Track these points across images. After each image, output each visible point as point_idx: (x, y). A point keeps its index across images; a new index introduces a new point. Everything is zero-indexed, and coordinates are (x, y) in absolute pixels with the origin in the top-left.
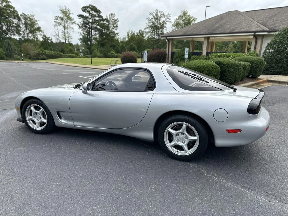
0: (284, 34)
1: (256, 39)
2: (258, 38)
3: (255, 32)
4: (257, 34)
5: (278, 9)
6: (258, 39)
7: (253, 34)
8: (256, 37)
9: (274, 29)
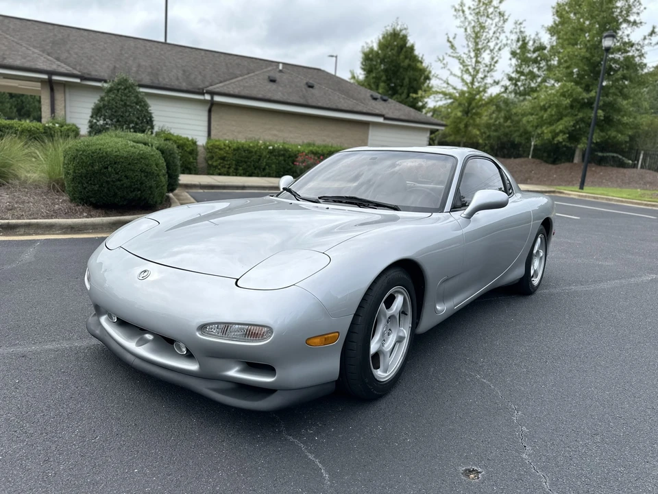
0: (125, 89)
1: (52, 90)
2: (55, 88)
3: (50, 73)
4: (55, 78)
5: (98, 34)
6: (56, 92)
7: (45, 77)
8: (51, 85)
9: (88, 74)
